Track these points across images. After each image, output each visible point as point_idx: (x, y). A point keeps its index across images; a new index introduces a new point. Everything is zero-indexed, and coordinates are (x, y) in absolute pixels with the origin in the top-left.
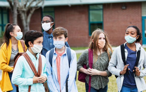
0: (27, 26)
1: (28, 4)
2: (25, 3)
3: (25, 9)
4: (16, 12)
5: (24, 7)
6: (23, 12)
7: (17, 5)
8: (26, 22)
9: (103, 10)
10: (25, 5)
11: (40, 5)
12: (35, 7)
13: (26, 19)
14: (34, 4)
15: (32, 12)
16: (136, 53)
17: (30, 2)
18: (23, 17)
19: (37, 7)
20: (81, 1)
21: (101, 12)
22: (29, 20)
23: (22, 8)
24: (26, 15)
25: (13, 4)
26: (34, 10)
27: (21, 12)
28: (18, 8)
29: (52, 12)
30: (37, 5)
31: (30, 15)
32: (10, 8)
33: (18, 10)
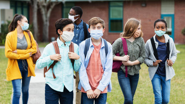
0: (46, 21)
3: (45, 4)
4: (36, 7)
5: (44, 2)
6: (44, 6)
8: (46, 17)
9: (123, 7)
12: (55, 2)
13: (46, 14)
15: (52, 7)
16: (165, 45)
18: (43, 11)
19: (58, 2)
21: (121, 9)
22: (49, 15)
23: (42, 3)
24: (46, 9)
26: (54, 5)
27: (41, 7)
28: (38, 2)
31: (50, 10)
32: (30, 2)
33: (38, 6)
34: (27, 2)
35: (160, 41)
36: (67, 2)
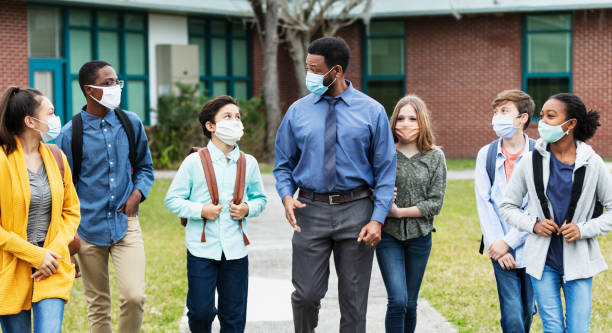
1: (317, 9)
2: (306, 6)
3: (305, 28)
4: (273, 36)
5: (302, 18)
6: (300, 34)
7: (280, 14)
9: (572, 32)
10: (307, 14)
11: (357, 12)
12: (339, 21)
14: (336, 11)
17: (323, 3)
19: (348, 20)
20: (496, 3)
21: (567, 39)
23: (296, 23)
25: (264, 6)
26: (335, 28)
27: (291, 37)
28: (281, 21)
29: (398, 37)
30: (345, 11)
32: (255, 20)
33: (280, 30)
34: (244, 21)
35: (558, 157)
36: (377, 20)
